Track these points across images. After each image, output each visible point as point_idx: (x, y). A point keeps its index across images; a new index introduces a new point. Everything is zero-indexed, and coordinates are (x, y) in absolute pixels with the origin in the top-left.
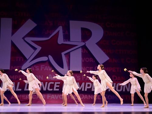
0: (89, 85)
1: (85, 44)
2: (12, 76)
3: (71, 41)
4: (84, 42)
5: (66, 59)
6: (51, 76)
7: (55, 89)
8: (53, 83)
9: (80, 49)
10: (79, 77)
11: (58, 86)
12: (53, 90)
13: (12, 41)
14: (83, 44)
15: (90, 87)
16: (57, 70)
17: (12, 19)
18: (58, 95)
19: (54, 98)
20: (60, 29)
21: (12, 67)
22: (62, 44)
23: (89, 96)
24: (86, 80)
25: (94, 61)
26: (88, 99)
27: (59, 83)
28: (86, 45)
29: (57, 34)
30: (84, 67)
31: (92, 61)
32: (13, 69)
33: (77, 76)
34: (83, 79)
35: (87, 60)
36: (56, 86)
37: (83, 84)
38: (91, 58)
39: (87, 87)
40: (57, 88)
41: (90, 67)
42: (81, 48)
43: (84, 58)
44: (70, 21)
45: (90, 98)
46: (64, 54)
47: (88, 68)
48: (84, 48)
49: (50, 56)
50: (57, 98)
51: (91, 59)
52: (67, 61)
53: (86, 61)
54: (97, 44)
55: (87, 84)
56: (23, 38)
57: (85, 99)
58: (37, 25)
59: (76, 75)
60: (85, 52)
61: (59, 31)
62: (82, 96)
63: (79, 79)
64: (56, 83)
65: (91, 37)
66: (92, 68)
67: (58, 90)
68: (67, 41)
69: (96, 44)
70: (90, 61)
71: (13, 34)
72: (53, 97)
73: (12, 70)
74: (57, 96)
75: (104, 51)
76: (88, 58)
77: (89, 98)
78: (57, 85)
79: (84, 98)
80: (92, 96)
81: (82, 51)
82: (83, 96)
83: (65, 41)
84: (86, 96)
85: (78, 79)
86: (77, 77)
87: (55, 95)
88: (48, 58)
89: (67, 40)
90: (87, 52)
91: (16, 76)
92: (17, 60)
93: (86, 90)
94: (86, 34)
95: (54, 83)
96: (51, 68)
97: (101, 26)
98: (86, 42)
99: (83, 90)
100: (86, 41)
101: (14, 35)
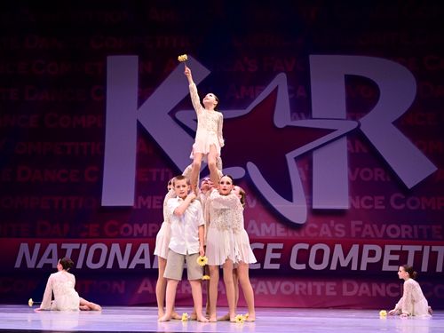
0: (372, 254)
1: (359, 125)
2: (141, 226)
3: (313, 117)
4: (354, 118)
5: (300, 173)
6: (255, 226)
7: (268, 265)
8: (261, 246)
9: (344, 141)
10: (342, 226)
11: (278, 256)
12: (262, 265)
13: (139, 123)
14: (352, 125)
15: (376, 259)
16: (275, 206)
17: (137, 57)
18: (278, 283)
19: (266, 293)
20: (280, 82)
21: (140, 198)
22: (288, 127)
23: (375, 287)
24: (363, 236)
25: (389, 180)
26: (369, 295)
27: (280, 246)
28: (361, 128)
29: (272, 99)
30: (357, 198)
31: (383, 179)
32: (144, 204)
33: (335, 224)
34: (353, 235)
35: (367, 174)
36: (269, 255)
37: (355, 248)
38: (377, 170)
39: (366, 260)
40: (273, 261)
41: (376, 198)
42: (345, 138)
43: (358, 169)
44: (311, 56)
45: (377, 292)
46: (295, 158)
47: (370, 198)
48: (356, 137)
49: (250, 165)
50: (274, 292)
51: (379, 173)
52: (304, 179)
53: (363, 178)
54: (397, 123)
55: (367, 248)
56: (172, 113)
57: (360, 295)
58: (209, 72)
59: (332, 222)
60: (357, 151)
61: (277, 87)
62: (353, 287)
63: (340, 233)
64: (271, 247)
65: (378, 105)
66: (383, 198)
67: (277, 266)
68: (301, 118)
69: (393, 123)
70: (376, 179)
71: (141, 100)
72: (262, 287)
73: (140, 207)
74: (274, 287)
75: (420, 147)
76: (369, 170)
77: (374, 294)
78: (275, 251)
79: (358, 293)
80: (383, 286)
81: (348, 146)
82: (356, 286)
83: (295, 119)
84: (364, 285)
85: (337, 235)
86: (337, 229)
87: (269, 283)
88: (247, 171)
89: (303, 115)
90: (365, 151)
91: (151, 225)
92: (154, 178)
93: (363, 267)
94: (361, 96)
95: (266, 247)
96: (255, 202)
97: (408, 68)
98: (361, 120)
99: (354, 267)
100: (361, 117)
101: (144, 104)
